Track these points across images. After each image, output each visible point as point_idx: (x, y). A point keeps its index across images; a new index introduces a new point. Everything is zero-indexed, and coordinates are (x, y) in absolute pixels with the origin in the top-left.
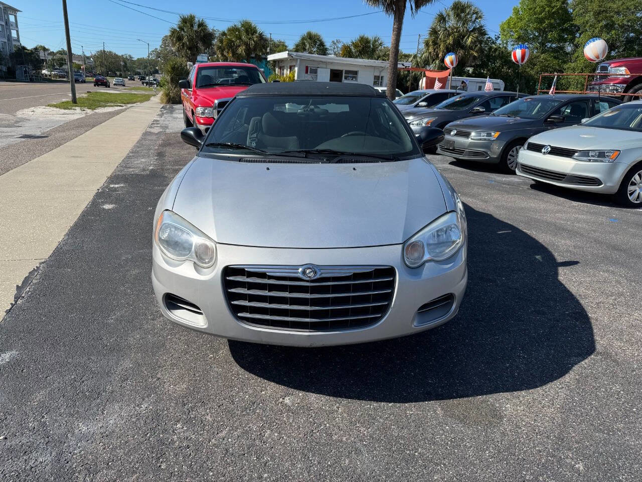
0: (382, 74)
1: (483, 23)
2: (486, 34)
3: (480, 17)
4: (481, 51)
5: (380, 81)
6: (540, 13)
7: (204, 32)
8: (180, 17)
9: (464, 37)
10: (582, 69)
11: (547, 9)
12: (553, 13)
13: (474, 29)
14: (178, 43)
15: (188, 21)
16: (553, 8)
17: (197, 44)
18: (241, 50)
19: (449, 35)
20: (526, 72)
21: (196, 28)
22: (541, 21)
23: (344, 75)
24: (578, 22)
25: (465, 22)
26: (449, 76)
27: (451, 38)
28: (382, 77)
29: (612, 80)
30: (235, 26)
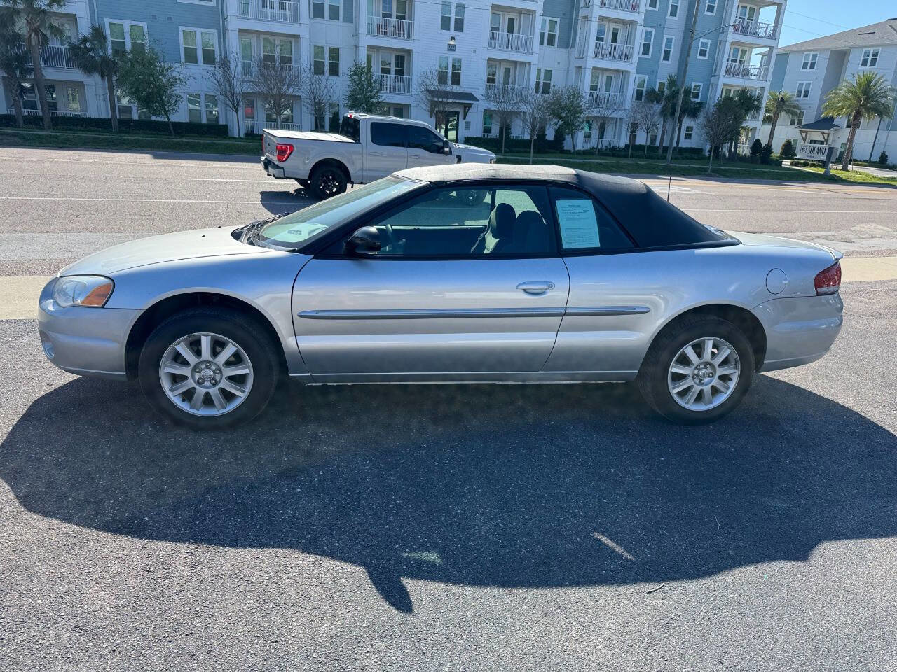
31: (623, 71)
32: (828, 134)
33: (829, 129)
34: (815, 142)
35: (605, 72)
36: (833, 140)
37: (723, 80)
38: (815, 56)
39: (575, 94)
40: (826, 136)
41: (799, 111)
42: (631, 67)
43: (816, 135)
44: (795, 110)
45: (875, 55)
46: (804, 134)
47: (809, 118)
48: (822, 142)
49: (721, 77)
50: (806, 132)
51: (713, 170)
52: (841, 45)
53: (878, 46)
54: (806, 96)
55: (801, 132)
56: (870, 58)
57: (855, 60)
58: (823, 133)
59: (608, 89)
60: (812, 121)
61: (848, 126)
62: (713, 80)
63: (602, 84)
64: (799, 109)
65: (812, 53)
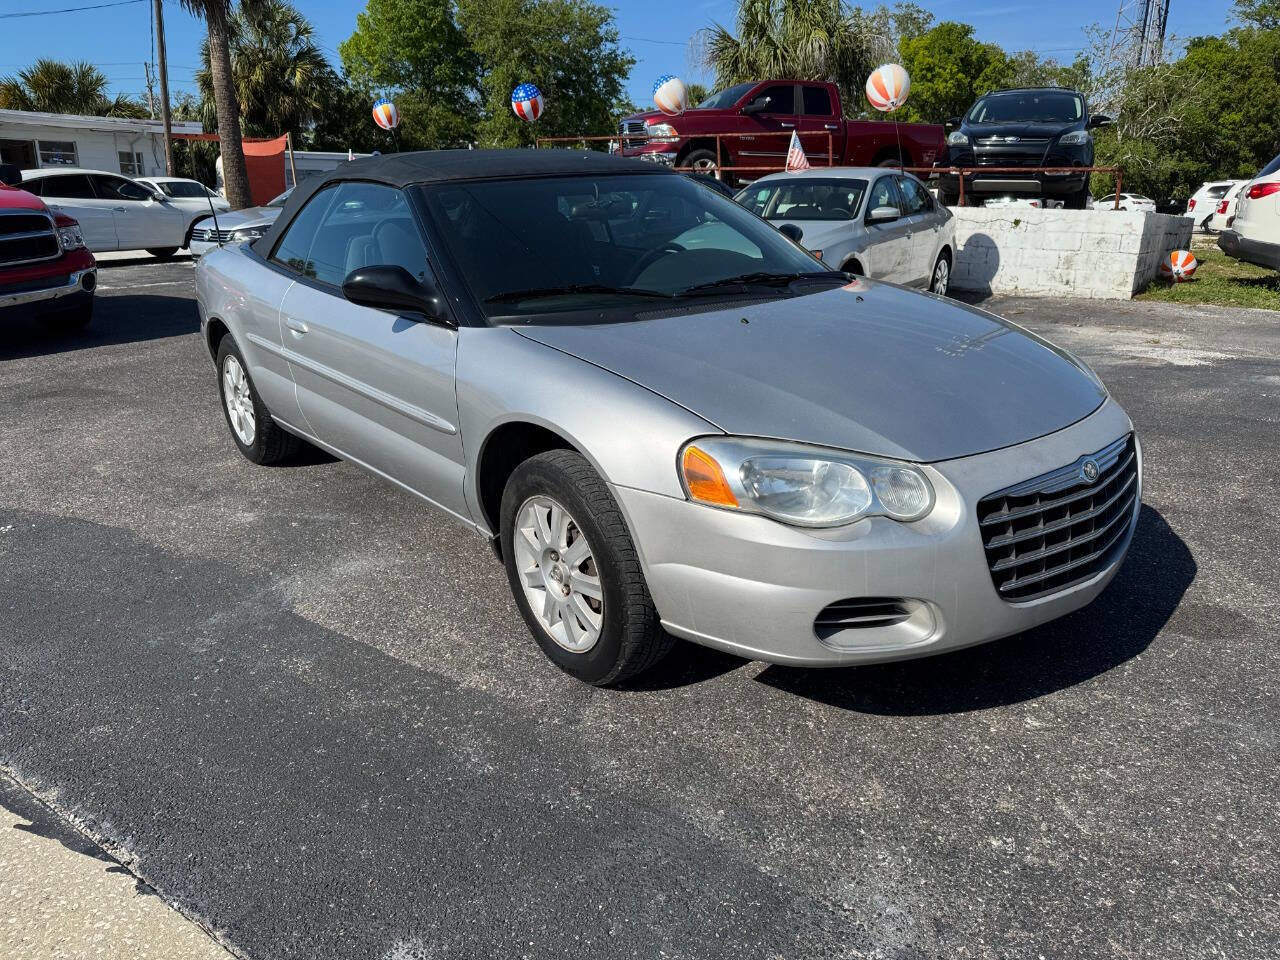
0: (137, 149)
1: (314, 42)
2: (326, 66)
3: (306, 31)
4: (323, 98)
5: (136, 164)
6: (411, 29)
9: (284, 70)
10: (505, 133)
11: (421, 22)
12: (433, 30)
13: (301, 56)
16: (431, 20)
19: (253, 65)
20: (415, 138)
22: (415, 43)
23: (39, 152)
24: (478, 48)
25: (279, 40)
26: (287, 148)
27: (258, 71)
28: (138, 155)
29: (654, 147)
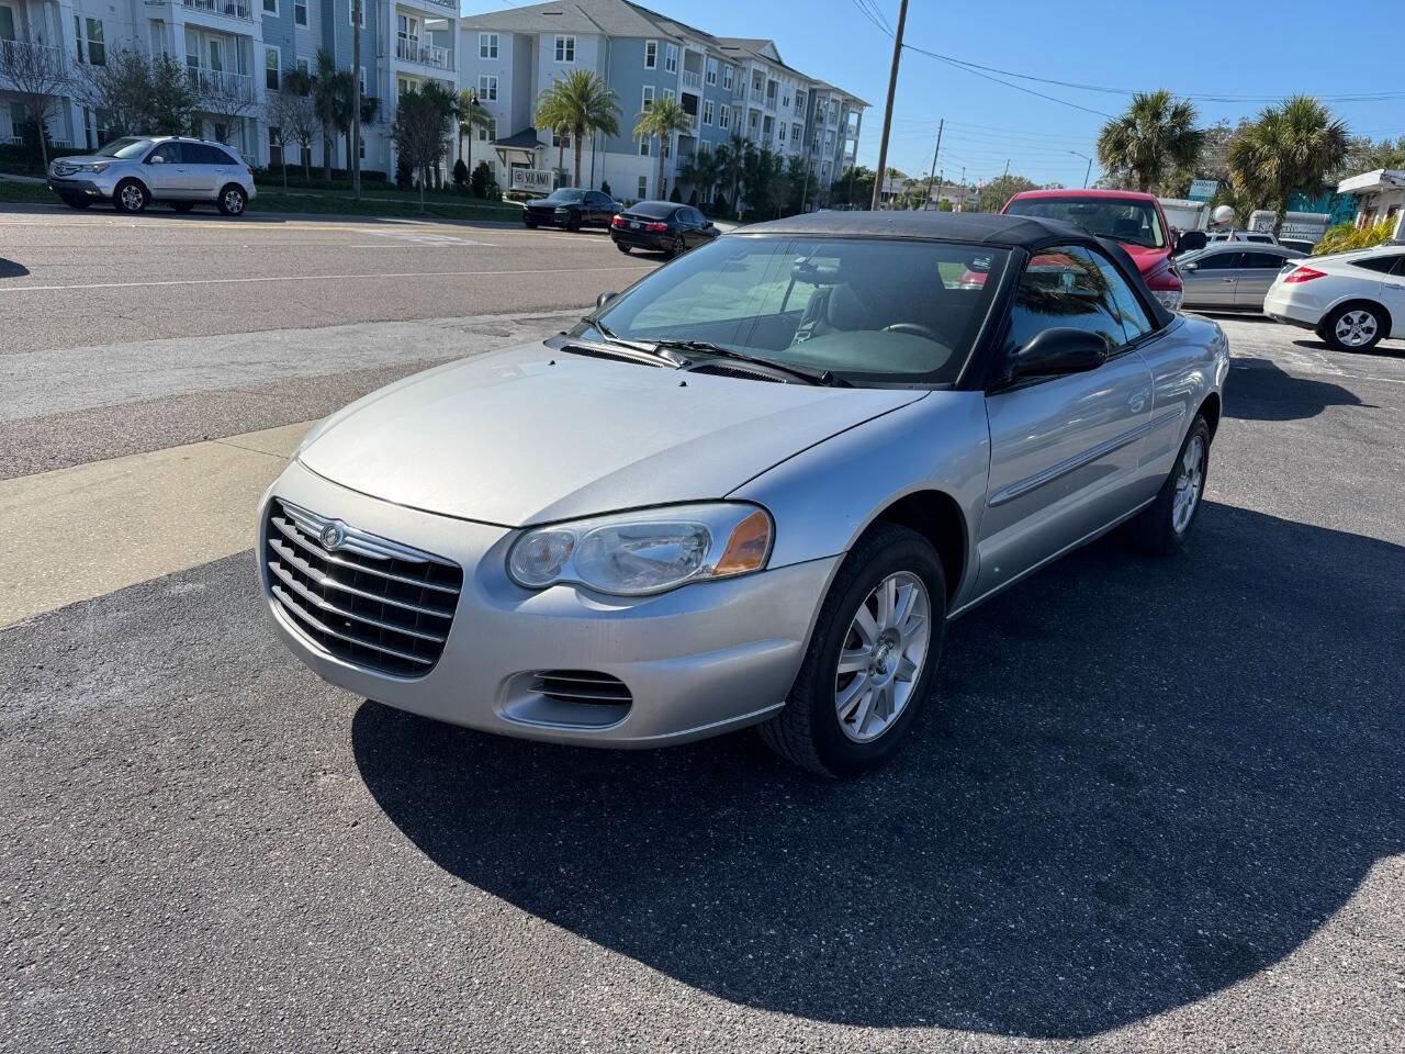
7: (1181, 129)
8: (1135, 100)
14: (1113, 155)
15: (1149, 108)
17: (1158, 158)
18: (1269, 169)
21: (1166, 121)
30: (1269, 111)
31: (237, 36)
32: (534, 155)
33: (532, 147)
34: (518, 165)
35: (206, 34)
36: (541, 164)
37: (396, 65)
38: (494, 39)
39: (168, 71)
40: (530, 156)
41: (488, 119)
42: (253, 29)
43: (518, 156)
44: (484, 117)
45: (571, 44)
46: (502, 154)
47: (504, 129)
48: (527, 166)
49: (392, 61)
50: (504, 151)
51: (427, 208)
52: (526, 27)
53: (574, 33)
54: (493, 97)
55: (498, 150)
56: (565, 49)
57: (547, 50)
58: (527, 153)
59: (217, 66)
60: (508, 134)
61: (556, 144)
62: (379, 63)
63: (205, 58)
64: (489, 117)
65: (489, 34)
